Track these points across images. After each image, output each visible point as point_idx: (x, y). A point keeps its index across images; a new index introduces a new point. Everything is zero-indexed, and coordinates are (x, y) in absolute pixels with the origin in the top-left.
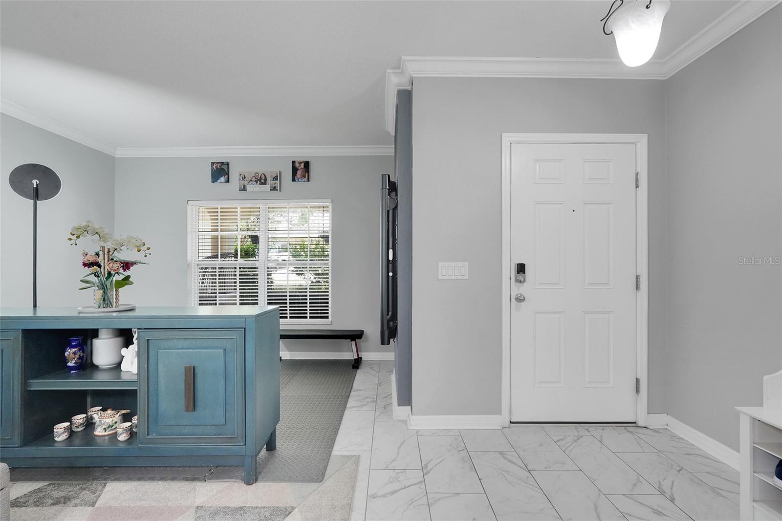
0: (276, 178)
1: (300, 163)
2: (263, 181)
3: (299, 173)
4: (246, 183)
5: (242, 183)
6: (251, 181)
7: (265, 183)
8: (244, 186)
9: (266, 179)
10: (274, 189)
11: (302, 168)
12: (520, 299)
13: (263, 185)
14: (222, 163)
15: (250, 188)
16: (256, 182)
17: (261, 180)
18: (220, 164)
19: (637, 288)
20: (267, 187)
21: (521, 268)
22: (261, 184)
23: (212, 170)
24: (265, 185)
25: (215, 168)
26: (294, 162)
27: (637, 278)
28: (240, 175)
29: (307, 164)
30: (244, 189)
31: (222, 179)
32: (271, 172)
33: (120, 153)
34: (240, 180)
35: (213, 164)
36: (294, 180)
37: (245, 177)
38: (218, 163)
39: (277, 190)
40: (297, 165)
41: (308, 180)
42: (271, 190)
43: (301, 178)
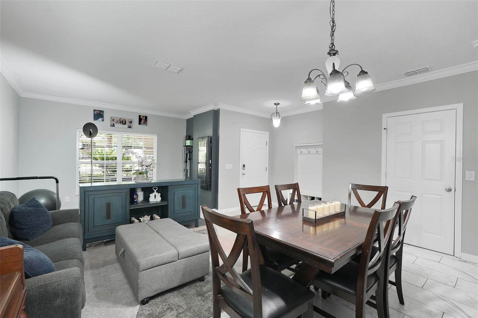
0: (131, 122)
1: (143, 117)
2: (124, 123)
3: (142, 121)
4: (114, 123)
5: (112, 122)
6: (117, 122)
7: (125, 124)
8: (114, 124)
9: (125, 122)
10: (130, 127)
11: (144, 119)
12: (244, 174)
13: (124, 125)
14: (101, 111)
15: (116, 125)
16: (120, 123)
17: (123, 122)
18: (99, 111)
19: (266, 170)
20: (126, 126)
21: (244, 166)
22: (123, 124)
23: (94, 113)
24: (125, 125)
25: (96, 113)
26: (140, 116)
27: (266, 168)
28: (111, 118)
29: (146, 117)
30: (113, 125)
31: (100, 119)
32: (128, 119)
33: (25, 95)
34: (111, 121)
35: (95, 110)
36: (140, 124)
37: (114, 120)
38: (98, 111)
39: (131, 128)
40: (142, 117)
41: (147, 125)
42: (128, 127)
43: (144, 123)
